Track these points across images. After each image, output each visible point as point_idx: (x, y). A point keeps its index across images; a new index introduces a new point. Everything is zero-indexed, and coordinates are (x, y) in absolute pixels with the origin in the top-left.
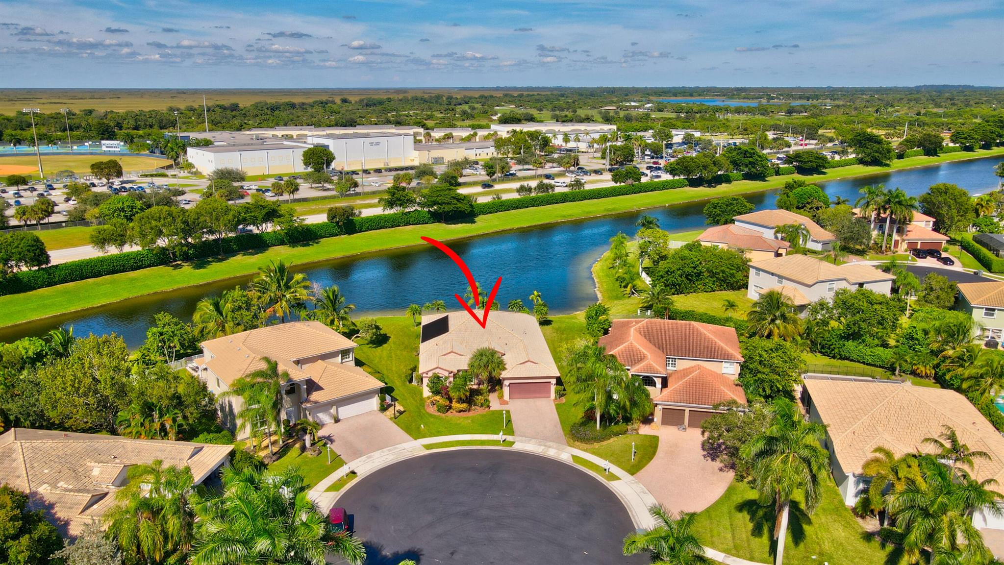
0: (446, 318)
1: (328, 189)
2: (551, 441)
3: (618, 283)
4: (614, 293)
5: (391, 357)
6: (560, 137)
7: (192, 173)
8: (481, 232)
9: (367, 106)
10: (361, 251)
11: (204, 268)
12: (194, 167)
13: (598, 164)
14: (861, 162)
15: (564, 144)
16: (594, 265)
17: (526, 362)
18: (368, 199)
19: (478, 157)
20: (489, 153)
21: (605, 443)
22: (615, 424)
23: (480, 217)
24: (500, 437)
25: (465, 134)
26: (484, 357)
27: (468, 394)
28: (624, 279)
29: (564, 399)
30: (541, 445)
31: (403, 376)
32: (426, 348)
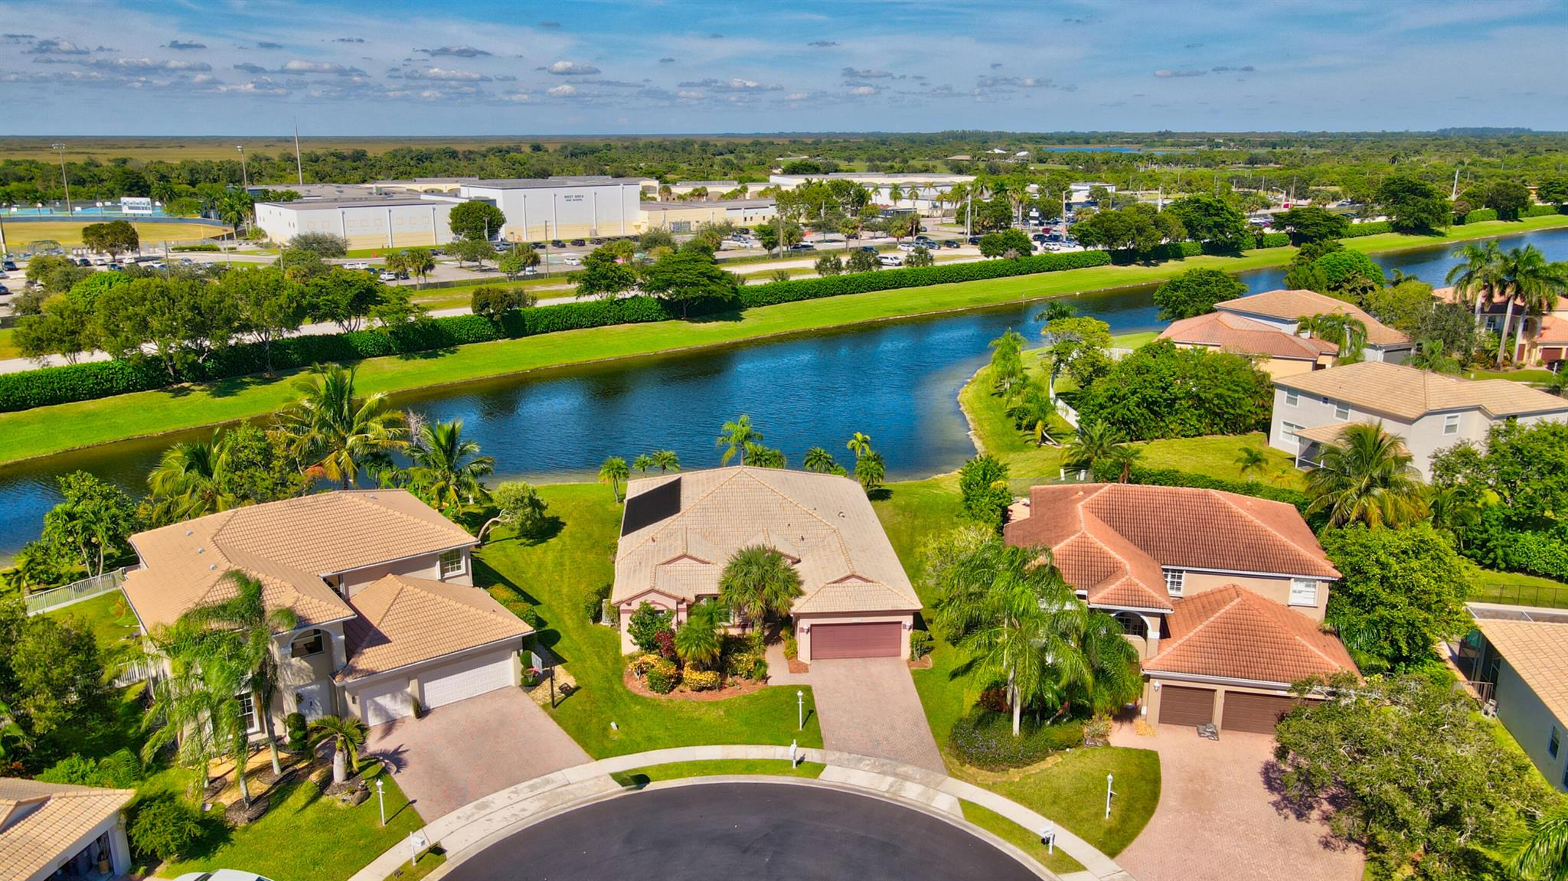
0: (677, 484)
1: (490, 270)
2: (907, 762)
3: (1014, 420)
4: (1007, 440)
5: (562, 565)
6: (886, 193)
7: (261, 246)
8: (752, 335)
9: (572, 155)
10: (532, 367)
11: (232, 394)
12: (265, 236)
13: (952, 233)
14: (1398, 228)
15: (891, 203)
16: (961, 391)
17: (848, 578)
18: (556, 283)
19: (748, 224)
20: (767, 214)
21: (1034, 769)
22: (1053, 723)
23: (751, 310)
24: (791, 752)
25: (726, 189)
26: (755, 569)
27: (717, 651)
28: (1026, 412)
29: (930, 660)
30: (884, 773)
31: (582, 606)
32: (630, 545)
